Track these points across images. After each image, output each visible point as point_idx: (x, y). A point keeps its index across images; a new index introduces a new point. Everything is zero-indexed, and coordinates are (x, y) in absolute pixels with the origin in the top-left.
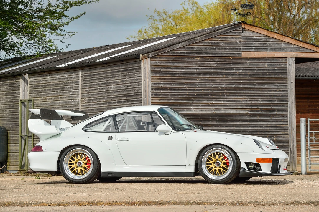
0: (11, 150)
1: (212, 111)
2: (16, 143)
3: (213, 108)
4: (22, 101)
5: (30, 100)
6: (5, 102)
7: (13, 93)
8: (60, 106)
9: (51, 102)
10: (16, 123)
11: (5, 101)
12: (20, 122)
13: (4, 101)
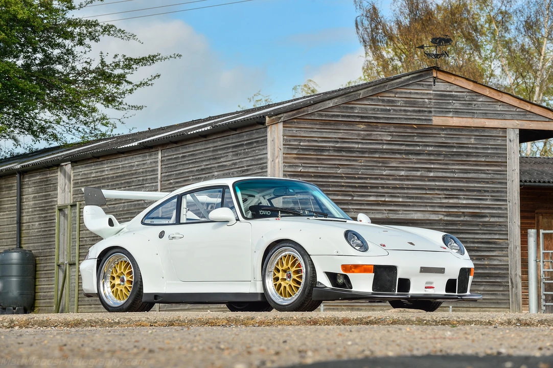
0: (41, 289)
1: (383, 213)
2: (49, 277)
3: (385, 210)
4: (60, 208)
5: (73, 206)
6: (32, 212)
7: (45, 196)
8: (125, 212)
9: (109, 206)
10: (50, 245)
11: (33, 209)
12: (56, 243)
13: (31, 210)
